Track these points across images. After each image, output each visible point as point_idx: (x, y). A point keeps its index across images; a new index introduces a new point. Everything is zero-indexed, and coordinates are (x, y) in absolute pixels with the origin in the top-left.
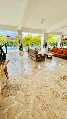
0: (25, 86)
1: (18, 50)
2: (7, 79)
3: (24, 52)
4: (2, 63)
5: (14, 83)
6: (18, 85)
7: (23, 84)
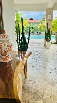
0: (49, 97)
1: (43, 40)
2: (24, 78)
3: (51, 43)
4: (22, 54)
5: (33, 86)
6: (38, 91)
7: (46, 92)
